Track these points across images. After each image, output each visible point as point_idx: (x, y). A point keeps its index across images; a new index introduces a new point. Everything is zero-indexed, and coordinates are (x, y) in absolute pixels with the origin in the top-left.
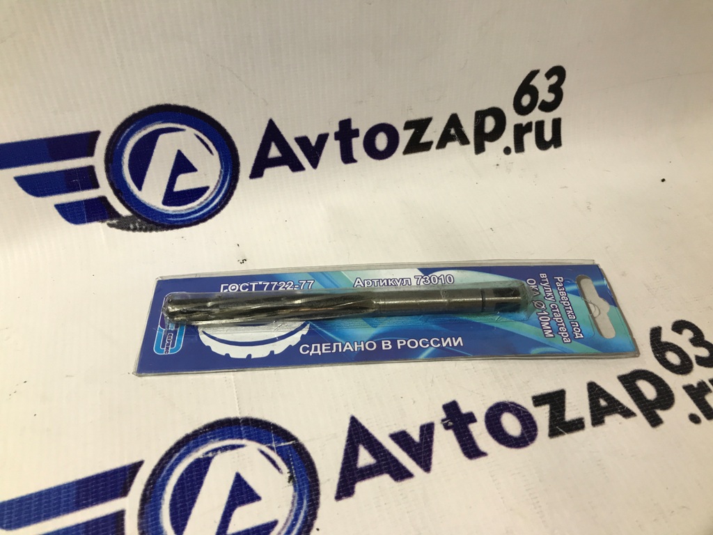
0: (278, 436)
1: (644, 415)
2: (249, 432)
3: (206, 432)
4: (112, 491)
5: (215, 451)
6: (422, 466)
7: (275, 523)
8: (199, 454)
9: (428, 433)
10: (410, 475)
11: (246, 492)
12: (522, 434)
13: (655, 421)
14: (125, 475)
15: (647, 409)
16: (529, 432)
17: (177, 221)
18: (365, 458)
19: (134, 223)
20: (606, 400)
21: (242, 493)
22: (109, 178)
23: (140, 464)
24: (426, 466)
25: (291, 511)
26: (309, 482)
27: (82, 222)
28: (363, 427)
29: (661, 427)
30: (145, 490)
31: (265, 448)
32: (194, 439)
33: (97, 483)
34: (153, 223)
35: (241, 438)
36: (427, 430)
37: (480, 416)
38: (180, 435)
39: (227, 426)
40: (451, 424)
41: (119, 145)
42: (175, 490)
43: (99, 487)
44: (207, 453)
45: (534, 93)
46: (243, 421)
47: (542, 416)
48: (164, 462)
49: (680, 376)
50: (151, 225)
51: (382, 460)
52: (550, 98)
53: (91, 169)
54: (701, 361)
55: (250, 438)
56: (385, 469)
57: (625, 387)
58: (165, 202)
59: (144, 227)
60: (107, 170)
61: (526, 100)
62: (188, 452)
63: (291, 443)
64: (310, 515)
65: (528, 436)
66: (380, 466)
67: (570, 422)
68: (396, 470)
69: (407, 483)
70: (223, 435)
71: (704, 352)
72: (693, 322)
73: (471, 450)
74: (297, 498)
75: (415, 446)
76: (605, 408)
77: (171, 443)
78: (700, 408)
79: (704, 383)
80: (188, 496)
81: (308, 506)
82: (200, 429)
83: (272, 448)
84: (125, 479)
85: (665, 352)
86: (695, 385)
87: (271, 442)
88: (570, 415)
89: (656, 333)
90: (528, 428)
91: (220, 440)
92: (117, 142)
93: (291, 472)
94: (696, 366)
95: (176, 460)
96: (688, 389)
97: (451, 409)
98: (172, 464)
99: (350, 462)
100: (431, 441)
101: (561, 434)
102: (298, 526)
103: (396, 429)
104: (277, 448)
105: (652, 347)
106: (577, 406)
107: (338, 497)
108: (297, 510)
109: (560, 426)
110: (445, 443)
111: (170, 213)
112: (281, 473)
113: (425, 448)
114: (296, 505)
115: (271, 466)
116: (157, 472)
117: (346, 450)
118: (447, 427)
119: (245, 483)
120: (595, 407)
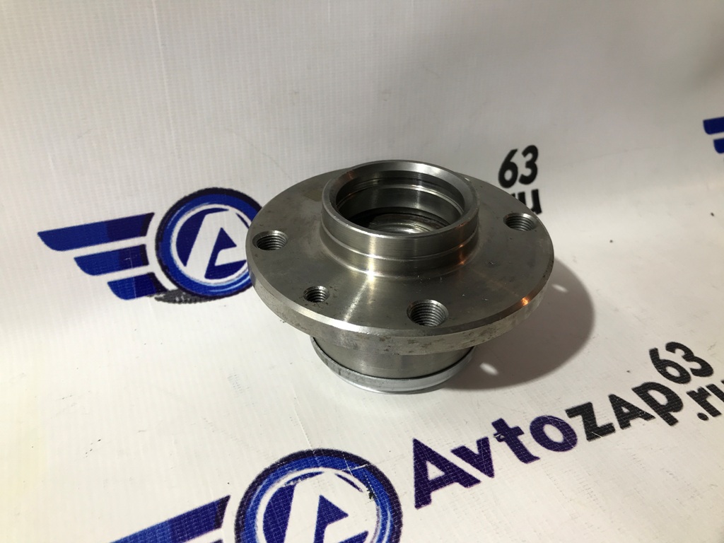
0: (351, 461)
1: (661, 417)
2: (323, 461)
3: (283, 465)
4: (205, 525)
5: (296, 479)
6: (485, 473)
7: (365, 534)
8: (282, 483)
9: (485, 446)
10: (477, 481)
11: (333, 511)
12: (565, 440)
13: (672, 421)
14: (215, 509)
15: (663, 412)
16: (570, 438)
17: (218, 293)
18: (434, 472)
19: (179, 296)
20: (627, 408)
21: (328, 513)
22: (158, 255)
23: (227, 498)
24: (490, 472)
25: (378, 522)
26: (388, 497)
27: (132, 297)
28: (426, 447)
29: (677, 425)
30: (237, 521)
31: (341, 473)
32: (273, 472)
33: (190, 519)
34: (196, 295)
35: (318, 467)
36: (483, 444)
37: (526, 428)
38: (259, 470)
39: (302, 458)
40: (502, 437)
41: (169, 225)
42: (265, 517)
43: (192, 523)
44: (289, 482)
45: (514, 168)
46: (316, 453)
47: (577, 424)
48: (250, 494)
49: (682, 385)
50: (196, 297)
51: (450, 472)
52: (527, 172)
53: (142, 248)
54: (695, 372)
55: (325, 466)
56: (454, 478)
57: (640, 397)
58: (208, 276)
59: (189, 299)
60: (157, 248)
61: (508, 175)
62: (270, 483)
63: (364, 466)
64: (396, 524)
65: (569, 442)
66: (449, 477)
67: (602, 427)
68: (463, 479)
69: (475, 487)
70: (300, 466)
71: (697, 366)
72: (682, 343)
73: (525, 456)
74: (380, 510)
75: (476, 457)
76: (627, 414)
77: (253, 478)
78: (705, 409)
79: (703, 389)
80: (280, 521)
81: (393, 516)
82: (277, 463)
83: (348, 472)
84: (216, 513)
85: (665, 367)
86: (696, 391)
87: (346, 467)
88: (600, 422)
89: (654, 353)
90: (568, 435)
91: (298, 470)
92: (167, 223)
93: (370, 490)
94: (693, 376)
95: (260, 491)
96: (691, 394)
97: (500, 425)
98: (258, 496)
99: (421, 476)
100: (489, 452)
101: (597, 437)
102: (387, 533)
103: (456, 446)
104: (352, 472)
105: (654, 364)
106: (604, 415)
107: (418, 506)
108: (383, 521)
109: (595, 431)
110: (501, 453)
111: (212, 285)
112: (361, 491)
113: (485, 458)
114: (381, 516)
115: (351, 487)
116: (245, 503)
117: (415, 467)
118: (500, 440)
119: (330, 503)
120: (619, 414)
